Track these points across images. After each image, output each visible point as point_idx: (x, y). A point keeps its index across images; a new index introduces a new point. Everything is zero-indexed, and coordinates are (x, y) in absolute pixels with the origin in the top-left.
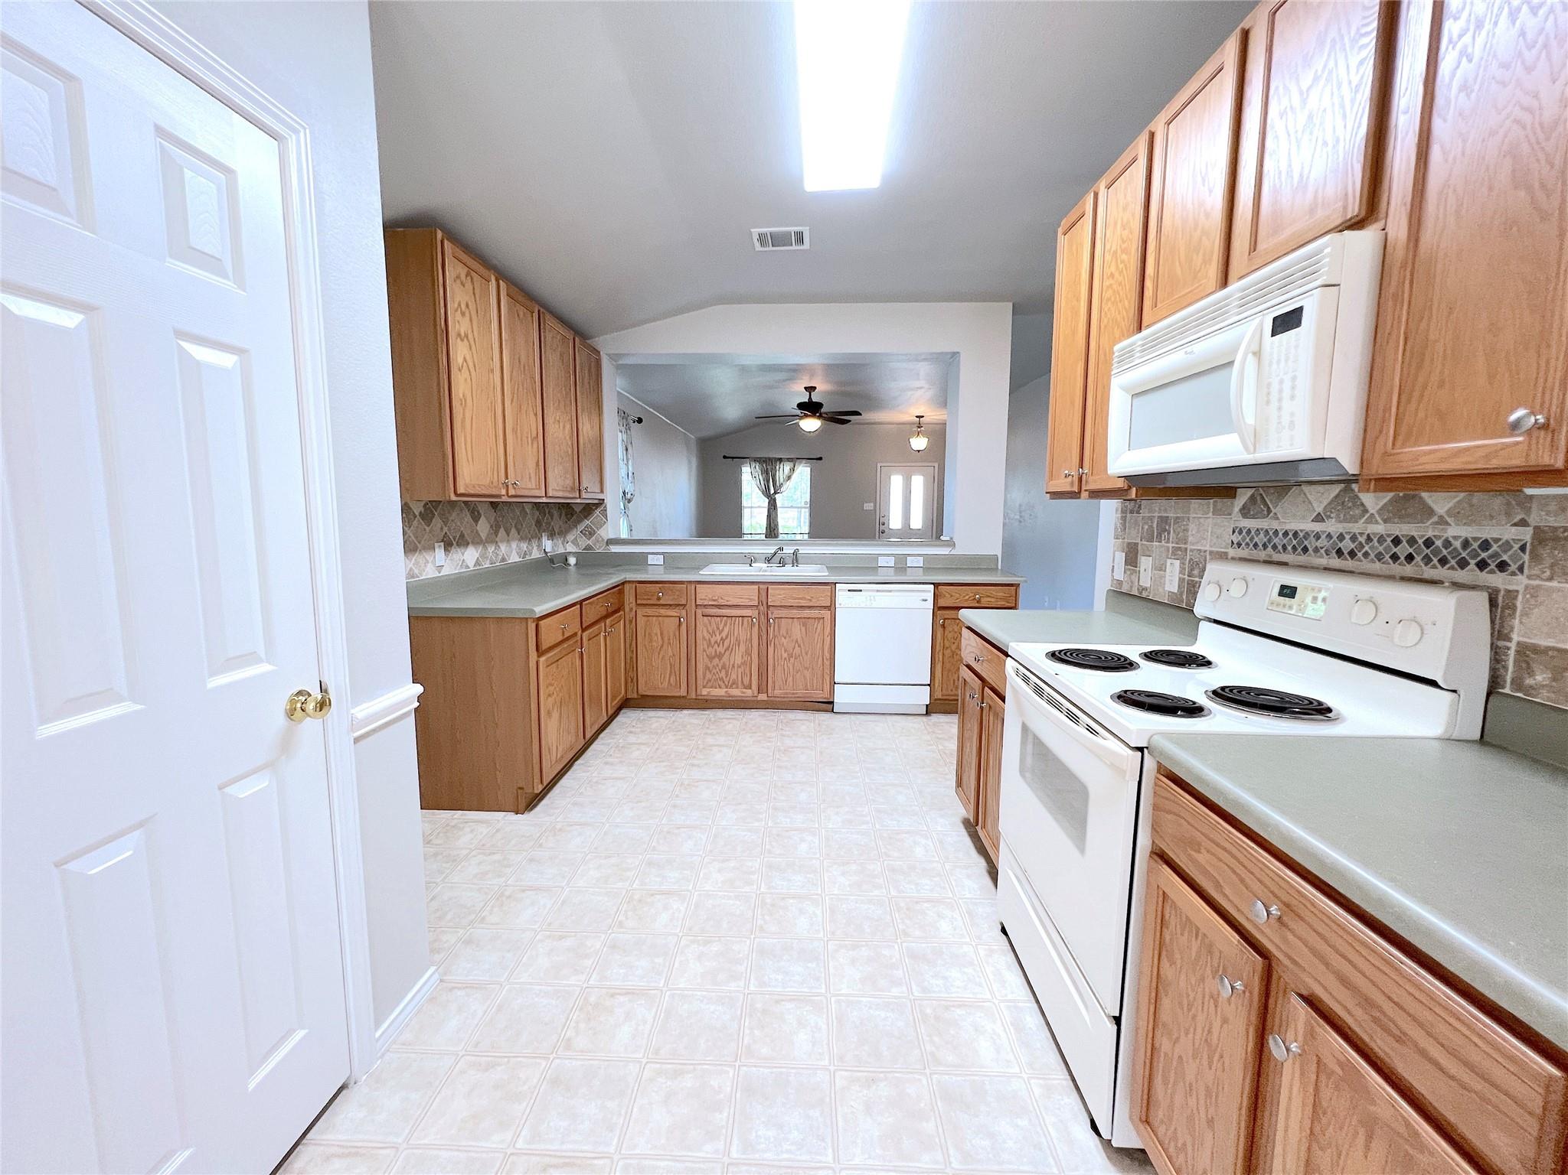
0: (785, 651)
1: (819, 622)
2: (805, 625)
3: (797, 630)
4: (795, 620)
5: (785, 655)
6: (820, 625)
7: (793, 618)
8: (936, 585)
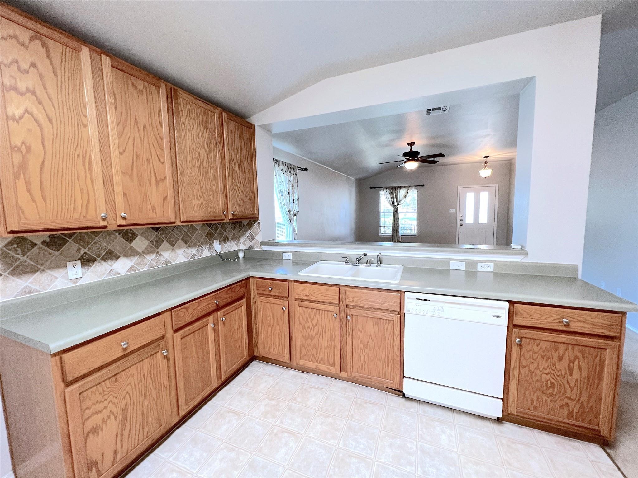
0: (361, 342)
1: (389, 323)
2: (377, 324)
3: (371, 327)
4: (368, 318)
5: (361, 346)
6: (390, 325)
7: (367, 317)
8: (512, 303)
